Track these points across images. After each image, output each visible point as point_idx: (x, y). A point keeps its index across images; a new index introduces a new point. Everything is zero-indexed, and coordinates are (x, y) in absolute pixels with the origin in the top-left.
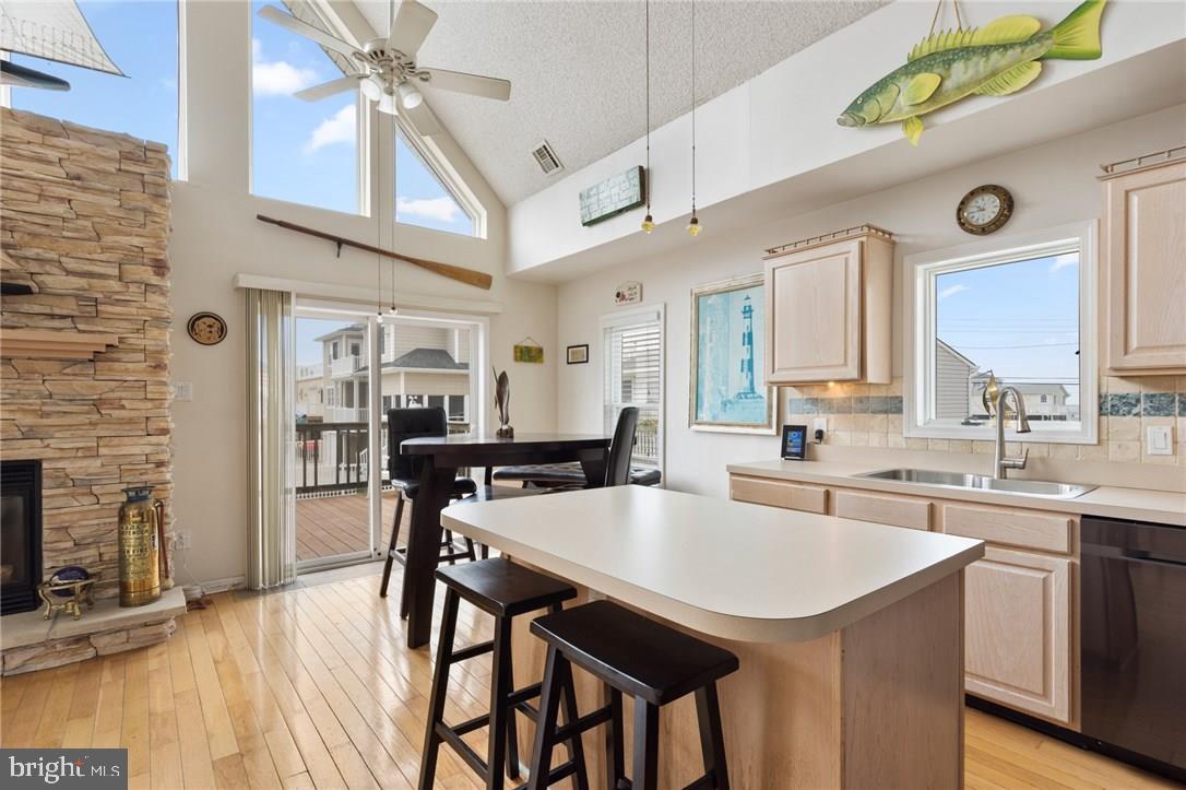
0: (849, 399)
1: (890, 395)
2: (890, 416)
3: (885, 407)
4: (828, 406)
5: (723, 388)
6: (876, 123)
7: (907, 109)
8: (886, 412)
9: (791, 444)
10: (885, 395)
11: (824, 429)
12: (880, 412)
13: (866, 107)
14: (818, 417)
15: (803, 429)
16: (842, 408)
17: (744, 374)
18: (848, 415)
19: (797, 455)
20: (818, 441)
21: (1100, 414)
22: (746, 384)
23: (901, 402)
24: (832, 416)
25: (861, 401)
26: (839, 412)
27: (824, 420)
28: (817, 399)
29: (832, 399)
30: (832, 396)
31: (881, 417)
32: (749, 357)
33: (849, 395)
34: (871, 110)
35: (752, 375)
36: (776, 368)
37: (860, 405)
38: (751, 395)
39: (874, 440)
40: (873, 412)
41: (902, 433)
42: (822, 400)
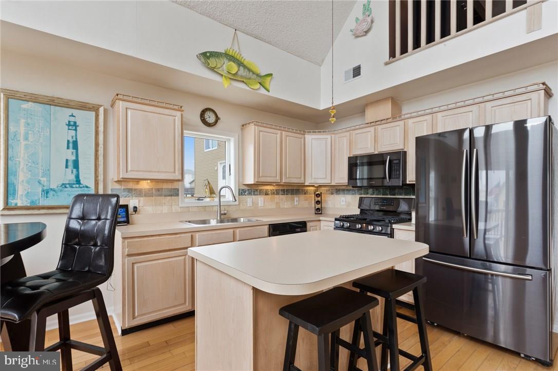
0: (152, 189)
1: (173, 187)
2: (173, 197)
3: (170, 194)
4: (139, 193)
5: (43, 180)
6: (212, 69)
7: (226, 72)
8: (171, 196)
9: (120, 216)
10: (170, 187)
11: (138, 207)
12: (169, 196)
13: (211, 59)
14: (133, 199)
15: (126, 207)
16: (148, 194)
17: (69, 170)
18: (151, 198)
19: (124, 222)
20: (134, 213)
21: (239, 195)
22: (72, 177)
23: (178, 191)
24: (142, 198)
25: (159, 191)
26: (145, 196)
27: (137, 201)
28: (132, 189)
29: (141, 189)
30: (142, 188)
31: (169, 198)
32: (74, 158)
33: (151, 187)
34: (213, 62)
35: (78, 171)
36: (129, 169)
37: (158, 193)
38: (77, 186)
39: (165, 209)
40: (165, 196)
41: (179, 205)
42: (135, 190)
